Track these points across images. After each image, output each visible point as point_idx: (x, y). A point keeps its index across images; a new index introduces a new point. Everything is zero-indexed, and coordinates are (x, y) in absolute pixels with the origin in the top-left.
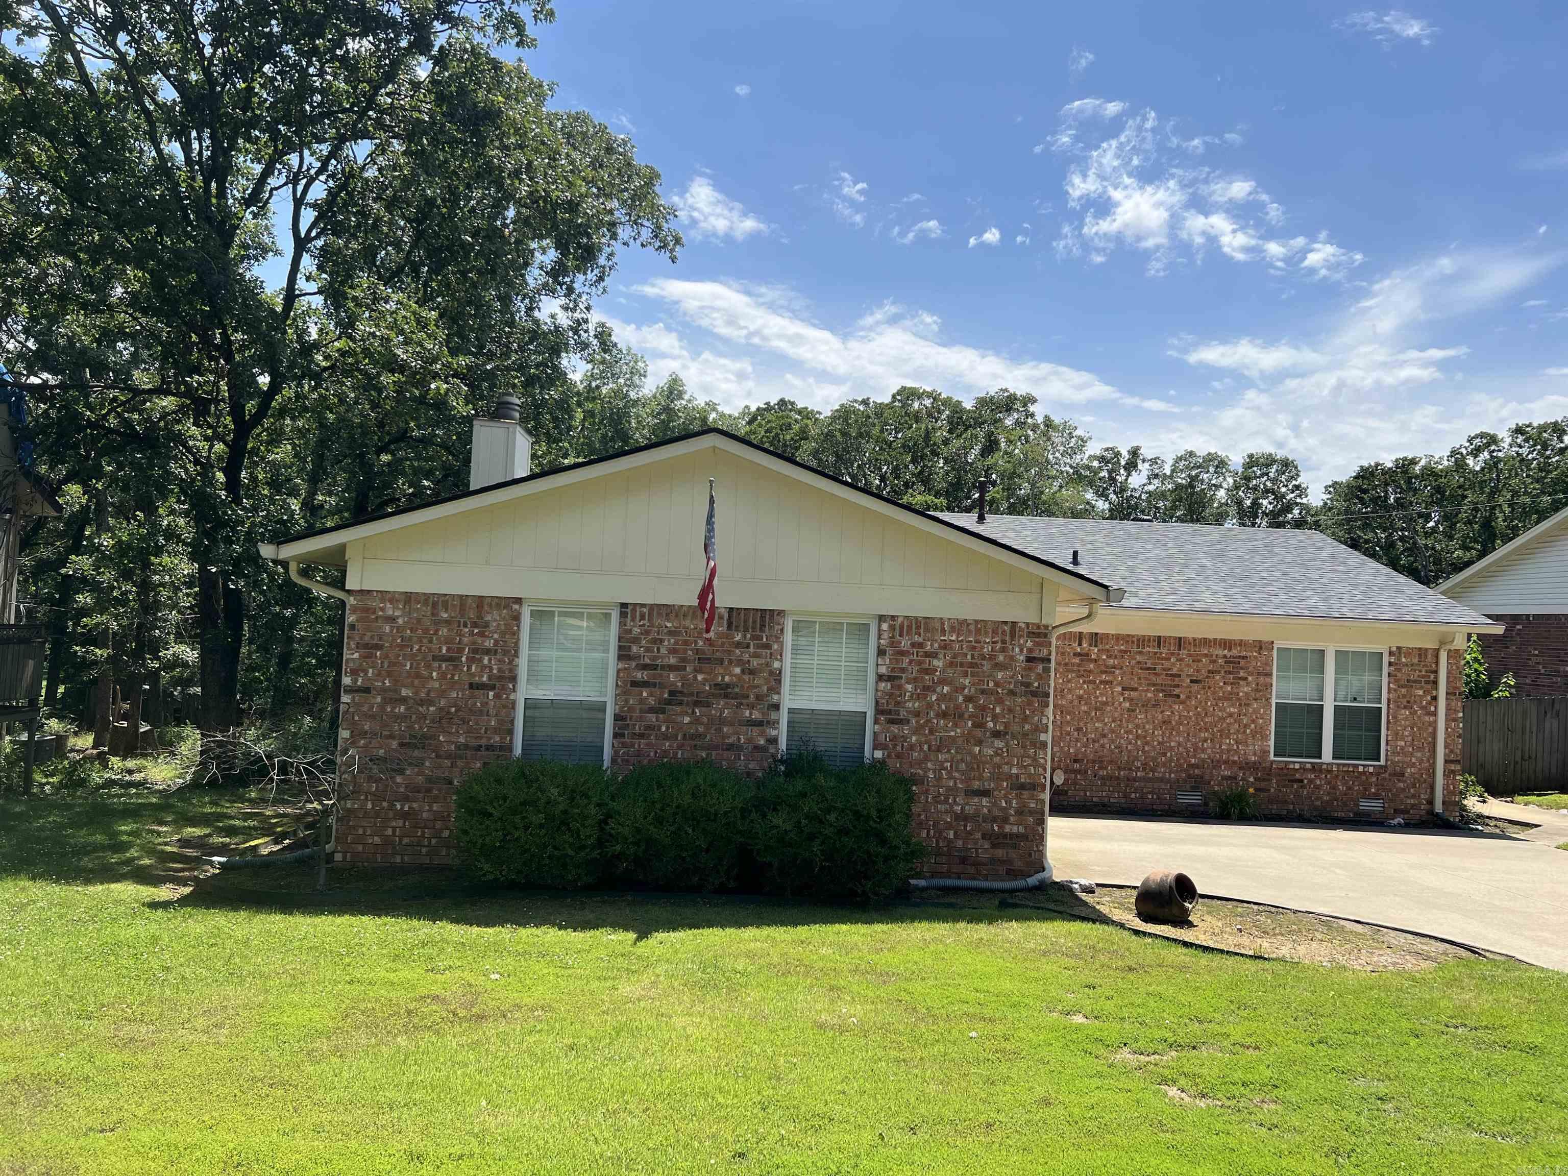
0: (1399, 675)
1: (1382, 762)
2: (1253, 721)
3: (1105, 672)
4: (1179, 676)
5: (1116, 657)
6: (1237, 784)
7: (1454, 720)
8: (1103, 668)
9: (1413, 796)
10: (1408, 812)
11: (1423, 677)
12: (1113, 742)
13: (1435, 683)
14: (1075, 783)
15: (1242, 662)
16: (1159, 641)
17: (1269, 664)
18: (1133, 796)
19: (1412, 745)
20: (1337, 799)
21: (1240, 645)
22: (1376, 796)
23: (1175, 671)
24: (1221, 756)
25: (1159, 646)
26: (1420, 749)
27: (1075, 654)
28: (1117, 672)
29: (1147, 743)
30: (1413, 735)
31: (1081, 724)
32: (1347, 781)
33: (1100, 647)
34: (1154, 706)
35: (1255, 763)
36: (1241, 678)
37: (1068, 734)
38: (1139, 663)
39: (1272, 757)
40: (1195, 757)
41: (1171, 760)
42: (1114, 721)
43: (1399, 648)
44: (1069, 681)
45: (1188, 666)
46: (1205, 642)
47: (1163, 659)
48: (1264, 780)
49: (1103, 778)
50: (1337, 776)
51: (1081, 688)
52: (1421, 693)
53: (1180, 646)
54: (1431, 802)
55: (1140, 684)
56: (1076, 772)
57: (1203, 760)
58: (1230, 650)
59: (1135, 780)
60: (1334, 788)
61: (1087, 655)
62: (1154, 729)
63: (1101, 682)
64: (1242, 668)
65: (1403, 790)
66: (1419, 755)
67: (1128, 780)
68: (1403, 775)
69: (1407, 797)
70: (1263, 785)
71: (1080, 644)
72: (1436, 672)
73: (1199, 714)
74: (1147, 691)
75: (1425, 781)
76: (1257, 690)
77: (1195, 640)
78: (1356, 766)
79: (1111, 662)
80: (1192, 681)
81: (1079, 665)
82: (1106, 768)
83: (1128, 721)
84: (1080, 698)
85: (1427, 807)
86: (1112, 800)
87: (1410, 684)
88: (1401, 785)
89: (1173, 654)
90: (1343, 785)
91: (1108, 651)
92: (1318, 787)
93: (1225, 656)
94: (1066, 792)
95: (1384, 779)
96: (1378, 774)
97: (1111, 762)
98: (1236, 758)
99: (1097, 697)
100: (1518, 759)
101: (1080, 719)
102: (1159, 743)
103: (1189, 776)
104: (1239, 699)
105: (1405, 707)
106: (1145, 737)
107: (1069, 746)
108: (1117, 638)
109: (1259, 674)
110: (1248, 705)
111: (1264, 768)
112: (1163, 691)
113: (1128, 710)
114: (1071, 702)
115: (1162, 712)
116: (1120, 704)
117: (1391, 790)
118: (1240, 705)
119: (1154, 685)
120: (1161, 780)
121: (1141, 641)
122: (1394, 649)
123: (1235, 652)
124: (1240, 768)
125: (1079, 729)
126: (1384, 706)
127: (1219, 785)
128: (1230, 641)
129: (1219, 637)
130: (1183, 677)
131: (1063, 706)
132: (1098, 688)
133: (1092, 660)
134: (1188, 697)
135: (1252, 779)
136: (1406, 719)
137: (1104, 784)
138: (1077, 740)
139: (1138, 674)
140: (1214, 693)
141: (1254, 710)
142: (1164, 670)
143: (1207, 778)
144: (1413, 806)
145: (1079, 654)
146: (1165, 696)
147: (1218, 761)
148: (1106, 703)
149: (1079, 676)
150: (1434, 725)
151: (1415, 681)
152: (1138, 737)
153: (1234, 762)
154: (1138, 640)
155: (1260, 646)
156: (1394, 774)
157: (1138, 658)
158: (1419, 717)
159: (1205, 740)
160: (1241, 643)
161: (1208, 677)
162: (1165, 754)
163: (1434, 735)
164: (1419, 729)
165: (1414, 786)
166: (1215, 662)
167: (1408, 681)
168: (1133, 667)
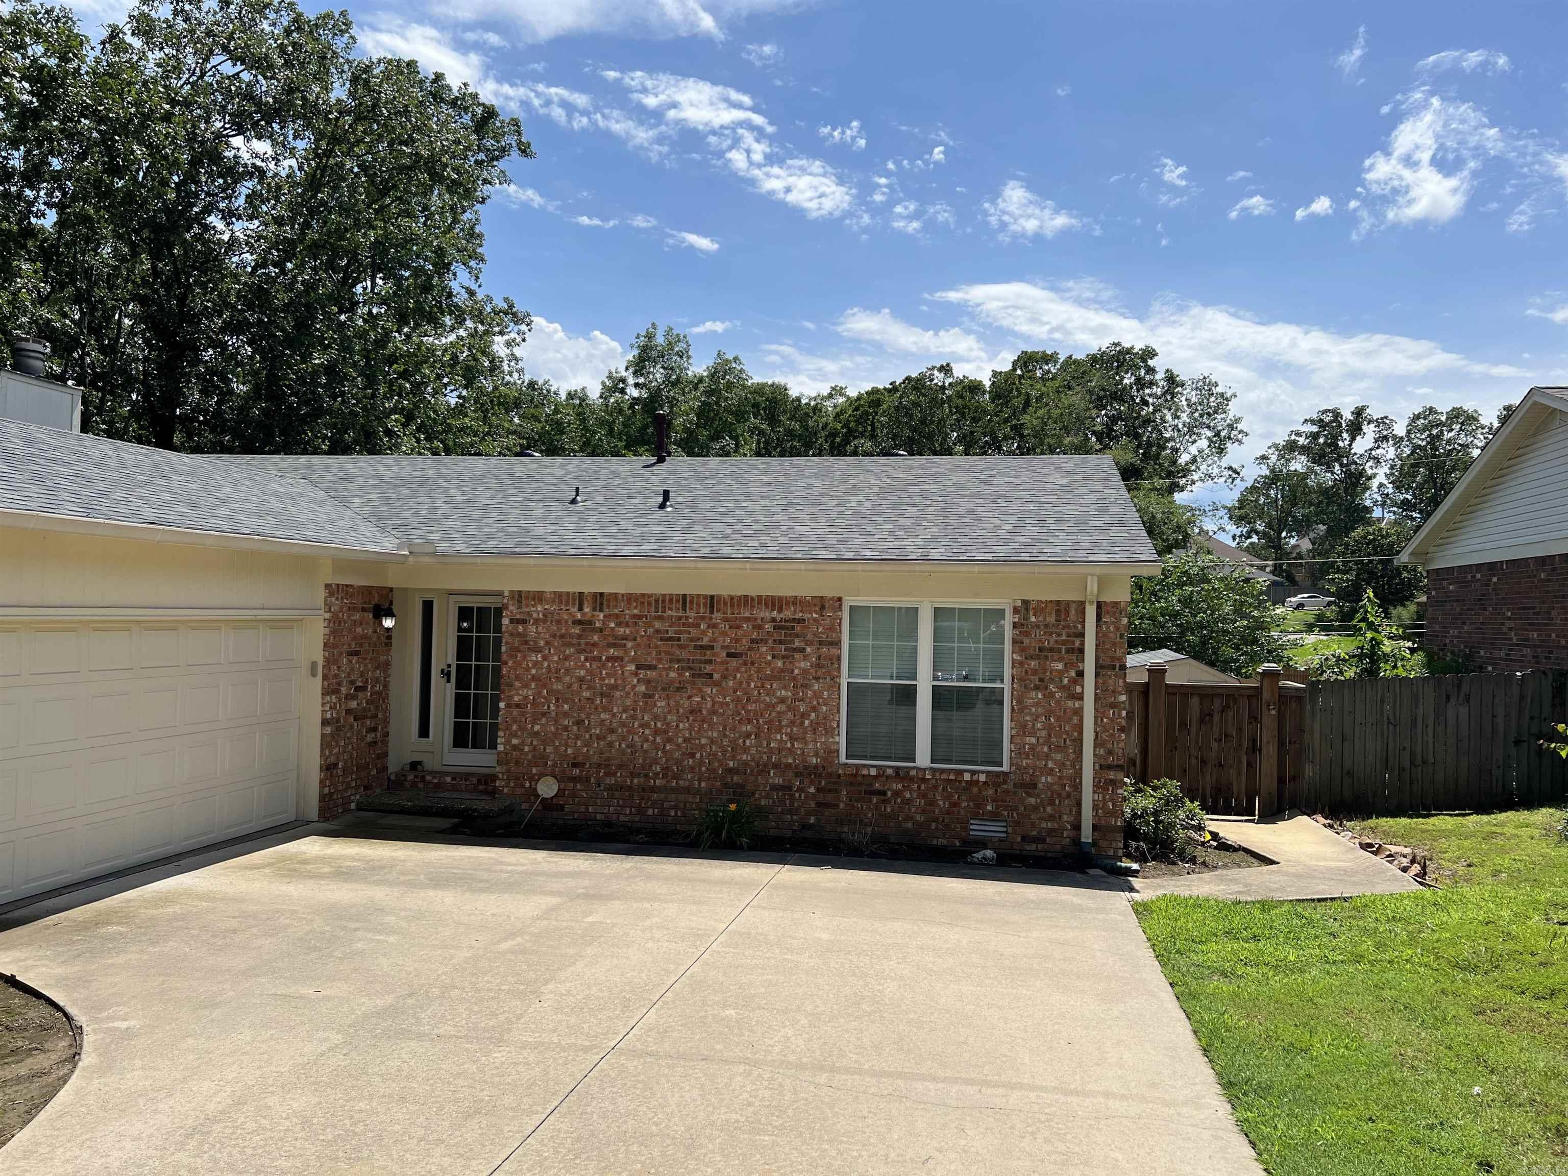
0: (1026, 641)
1: (1005, 768)
2: (814, 709)
3: (613, 645)
4: (712, 648)
5: (627, 625)
6: (792, 796)
7: (1113, 706)
8: (611, 640)
9: (1051, 817)
10: (1043, 841)
11: (1064, 643)
12: (624, 738)
13: (1081, 651)
14: (573, 795)
15: (798, 628)
16: (684, 600)
17: (836, 627)
18: (650, 812)
19: (1048, 742)
20: (936, 820)
21: (794, 604)
22: (994, 817)
23: (705, 641)
24: (770, 758)
25: (684, 609)
26: (1059, 749)
27: (574, 623)
28: (630, 644)
29: (669, 740)
30: (1049, 728)
31: (583, 716)
32: (951, 795)
33: (607, 611)
34: (678, 689)
35: (816, 767)
36: (796, 650)
37: (566, 728)
38: (658, 631)
39: (843, 759)
40: (733, 758)
41: (701, 763)
42: (625, 711)
43: (1025, 602)
44: (566, 658)
45: (724, 634)
46: (746, 601)
47: (689, 625)
48: (830, 791)
49: (610, 788)
50: (935, 787)
51: (583, 666)
52: (1060, 666)
53: (712, 607)
54: (1077, 827)
55: (659, 660)
56: (574, 779)
57: (746, 763)
58: (780, 610)
59: (653, 789)
60: (932, 803)
61: (590, 623)
62: (680, 720)
63: (609, 659)
64: (797, 636)
65: (1035, 808)
66: (1059, 757)
67: (644, 790)
68: (1035, 786)
69: (1040, 819)
70: (830, 797)
71: (581, 609)
72: (1082, 635)
73: (739, 699)
74: (670, 668)
75: (1069, 796)
76: (819, 666)
77: (732, 598)
78: (960, 772)
79: (621, 631)
80: (729, 655)
81: (580, 637)
82: (615, 774)
83: (644, 710)
84: (581, 680)
85: (1072, 834)
86: (622, 818)
87: (1044, 653)
88: (1032, 801)
89: (703, 618)
90: (944, 799)
91: (617, 616)
92: (908, 802)
93: (774, 620)
94: (562, 807)
95: (1006, 792)
96: (997, 785)
97: (620, 766)
98: (790, 761)
99: (603, 679)
100: (1407, 764)
101: (581, 709)
102: (686, 740)
103: (726, 785)
104: (794, 679)
105: (1037, 688)
106: (666, 732)
107: (567, 745)
108: (630, 598)
109: (821, 643)
110: (805, 686)
111: (830, 775)
112: (690, 668)
113: (645, 695)
114: (569, 686)
115: (690, 697)
116: (634, 686)
117: (1016, 809)
118: (795, 686)
119: (679, 661)
120: (688, 790)
121: (662, 602)
122: (1019, 604)
123: (788, 614)
124: (797, 775)
125: (579, 723)
126: (1007, 686)
127: (767, 797)
128: (780, 598)
129: (764, 593)
130: (717, 649)
131: (558, 691)
132: (604, 666)
133: (594, 630)
134: (724, 677)
135: (812, 790)
136: (1037, 705)
137: (612, 797)
138: (577, 738)
139: (656, 647)
140: (759, 671)
141: (814, 692)
142: (691, 640)
143: (750, 787)
144: (1050, 832)
145: (580, 622)
146: (693, 675)
147: (765, 765)
148: (615, 687)
149: (579, 652)
150: (1079, 712)
151: (1051, 650)
152: (656, 732)
153: (788, 766)
154: (657, 601)
155: (821, 604)
156: (1023, 785)
157: (657, 625)
158: (1058, 702)
159: (748, 736)
160: (795, 601)
161: (750, 649)
162: (692, 755)
163: (1080, 728)
164: (1058, 719)
165: (1052, 803)
166: (760, 627)
167: (1041, 649)
168: (650, 638)
